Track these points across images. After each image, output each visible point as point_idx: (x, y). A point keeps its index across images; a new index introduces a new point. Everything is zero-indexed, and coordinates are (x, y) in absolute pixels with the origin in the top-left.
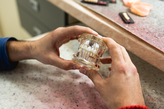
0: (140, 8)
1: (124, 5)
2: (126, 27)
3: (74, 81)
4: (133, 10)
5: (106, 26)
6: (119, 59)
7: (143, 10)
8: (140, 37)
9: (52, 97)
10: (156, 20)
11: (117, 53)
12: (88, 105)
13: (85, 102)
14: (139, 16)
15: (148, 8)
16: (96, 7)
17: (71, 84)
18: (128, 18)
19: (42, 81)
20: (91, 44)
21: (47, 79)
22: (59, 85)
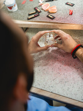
0: (52, 10)
1: (45, 11)
2: (54, 21)
3: (49, 52)
4: (50, 12)
5: (46, 25)
6: (63, 36)
7: (54, 10)
8: (62, 23)
9: (47, 62)
10: (61, 11)
11: (61, 34)
12: (61, 56)
13: (59, 56)
14: (54, 13)
15: (55, 8)
16: (35, 18)
17: (49, 54)
18: (52, 17)
19: (38, 60)
20: (50, 36)
21: (39, 58)
22: (45, 57)
